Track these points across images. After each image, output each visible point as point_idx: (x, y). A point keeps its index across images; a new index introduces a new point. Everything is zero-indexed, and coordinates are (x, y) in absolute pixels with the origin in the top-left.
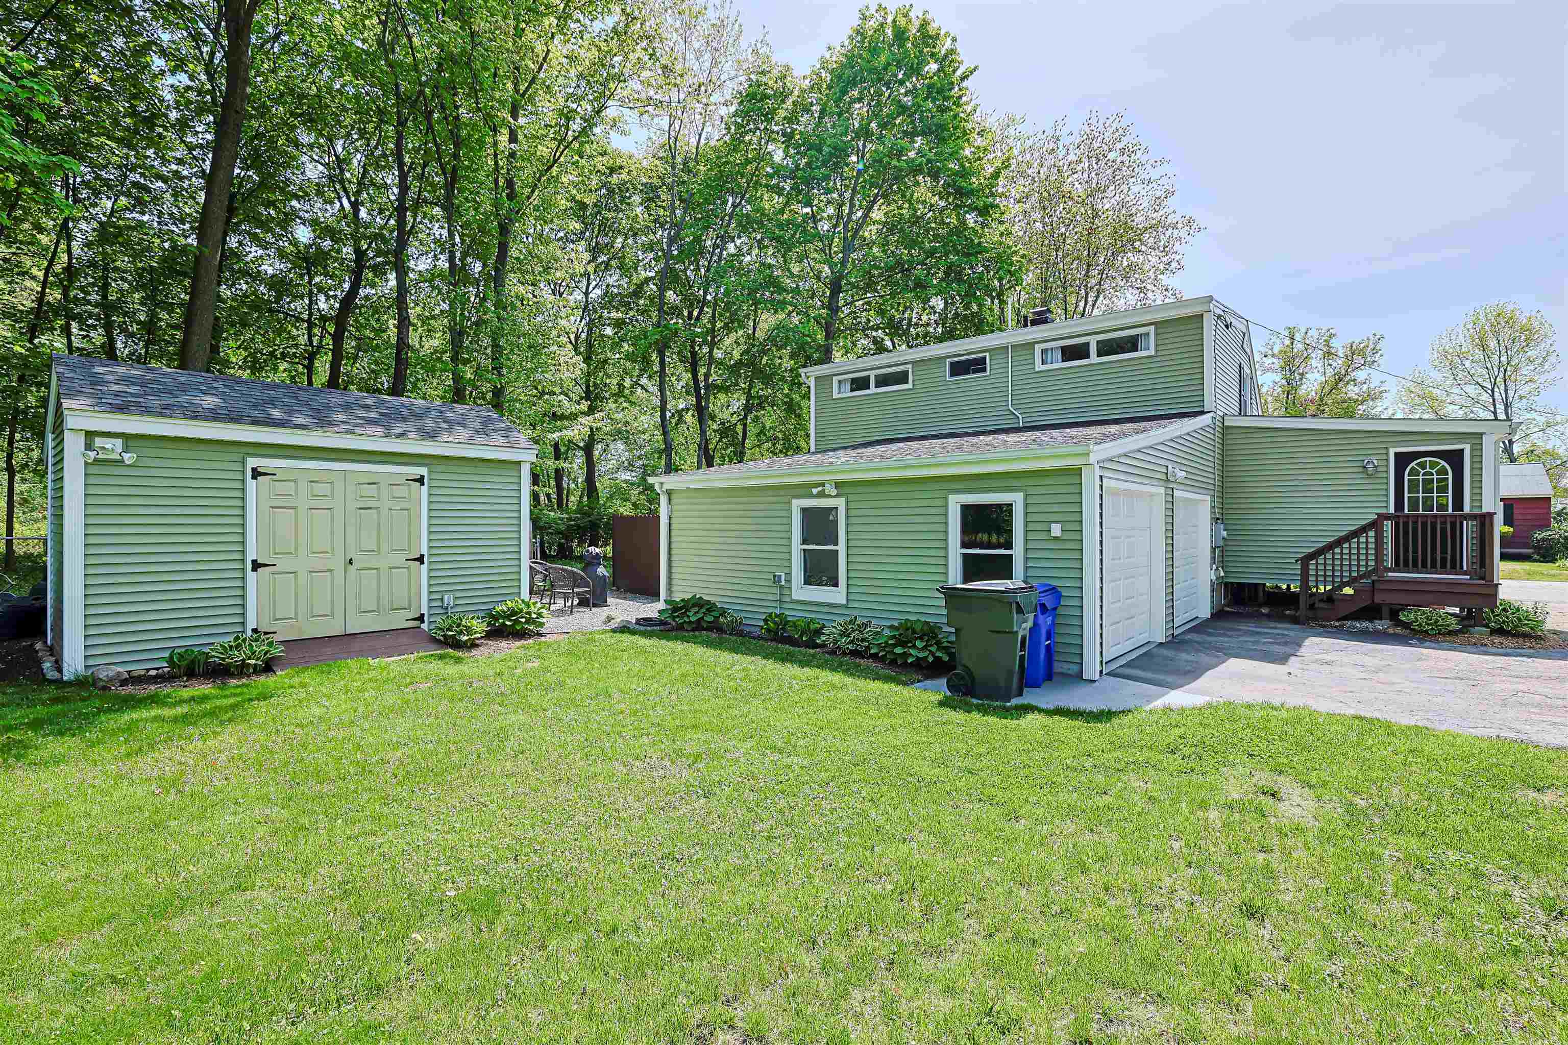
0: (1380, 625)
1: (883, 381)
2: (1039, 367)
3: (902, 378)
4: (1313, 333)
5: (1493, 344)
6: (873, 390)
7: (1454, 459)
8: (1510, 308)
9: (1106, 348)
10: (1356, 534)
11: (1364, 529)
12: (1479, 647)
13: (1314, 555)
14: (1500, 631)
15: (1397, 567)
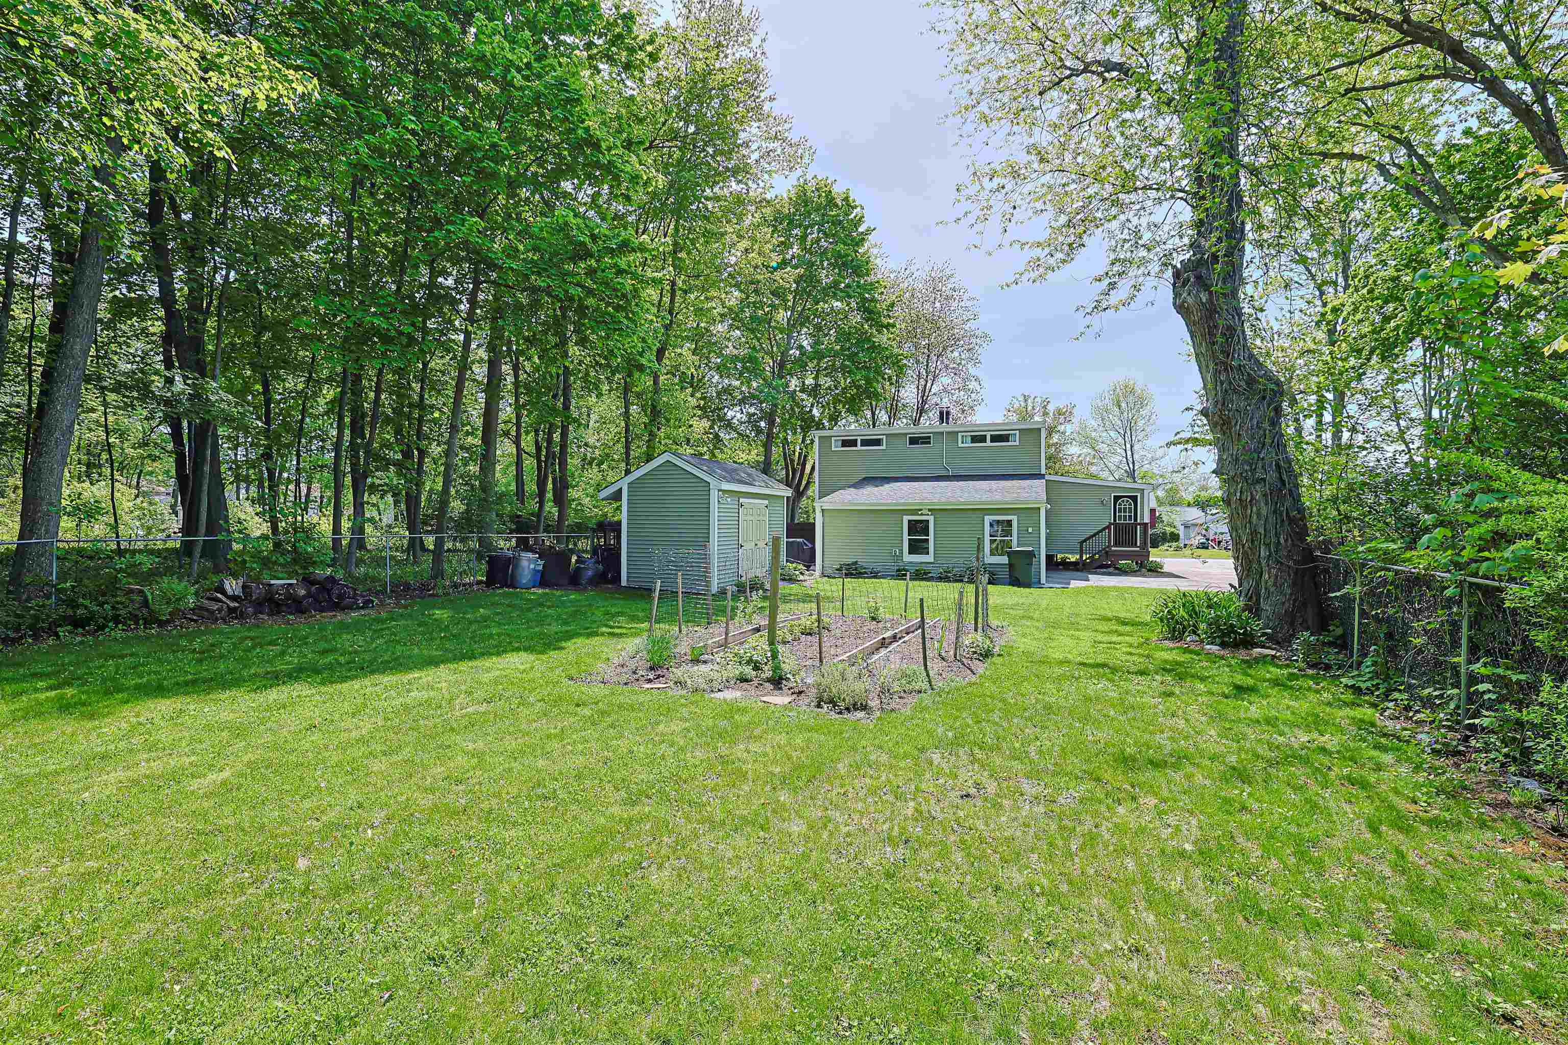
0: (1111, 570)
1: (865, 443)
2: (960, 445)
3: (878, 442)
4: (1038, 400)
5: (1123, 405)
6: (859, 447)
7: (1134, 499)
8: (1132, 382)
9: (995, 439)
10: (1101, 531)
11: (1104, 529)
12: (1144, 576)
13: (1085, 541)
14: (1149, 570)
15: (1116, 545)
